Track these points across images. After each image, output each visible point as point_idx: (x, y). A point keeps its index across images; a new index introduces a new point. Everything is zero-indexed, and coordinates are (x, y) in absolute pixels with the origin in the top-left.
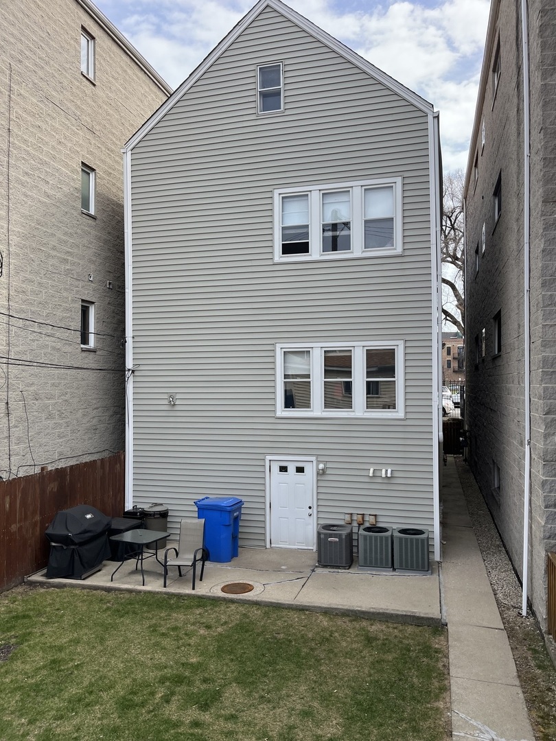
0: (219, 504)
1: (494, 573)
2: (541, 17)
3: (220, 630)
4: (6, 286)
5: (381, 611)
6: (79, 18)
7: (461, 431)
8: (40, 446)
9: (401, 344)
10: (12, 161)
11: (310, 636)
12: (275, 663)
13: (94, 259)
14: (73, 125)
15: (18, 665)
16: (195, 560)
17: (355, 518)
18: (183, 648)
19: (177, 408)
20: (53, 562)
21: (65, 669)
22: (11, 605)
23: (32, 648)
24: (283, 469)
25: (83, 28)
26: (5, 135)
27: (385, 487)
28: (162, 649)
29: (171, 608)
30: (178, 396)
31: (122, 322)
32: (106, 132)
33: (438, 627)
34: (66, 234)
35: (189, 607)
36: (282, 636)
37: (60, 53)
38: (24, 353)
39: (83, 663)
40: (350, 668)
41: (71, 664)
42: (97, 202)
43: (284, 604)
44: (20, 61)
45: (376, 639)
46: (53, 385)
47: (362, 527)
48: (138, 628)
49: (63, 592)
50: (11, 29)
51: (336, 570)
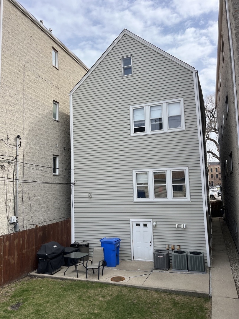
0: (110, 241)
1: (235, 272)
2: (236, 29)
3: (108, 298)
4: (22, 151)
5: (181, 290)
6: (52, 44)
7: (222, 206)
8: (36, 216)
9: (187, 168)
10: (25, 102)
11: (148, 302)
12: (132, 314)
13: (58, 138)
14: (50, 86)
15: (22, 312)
16: (99, 266)
17: (170, 246)
18: (92, 306)
19: (92, 199)
20: (40, 267)
21: (41, 314)
22: (22, 286)
23: (29, 304)
24: (138, 225)
25: (53, 48)
26: (23, 91)
27: (183, 232)
28: (83, 306)
29: (88, 288)
30: (93, 194)
31: (70, 163)
32: (63, 88)
33: (207, 298)
34: (47, 128)
35: (96, 287)
36: (136, 301)
37: (44, 58)
38: (30, 177)
39: (49, 312)
40: (166, 317)
41: (44, 312)
42: (59, 115)
43: (138, 287)
44: (28, 62)
45: (178, 303)
46: (41, 190)
47: (174, 251)
48: (73, 297)
49: (44, 280)
50: (24, 50)
51: (162, 271)
